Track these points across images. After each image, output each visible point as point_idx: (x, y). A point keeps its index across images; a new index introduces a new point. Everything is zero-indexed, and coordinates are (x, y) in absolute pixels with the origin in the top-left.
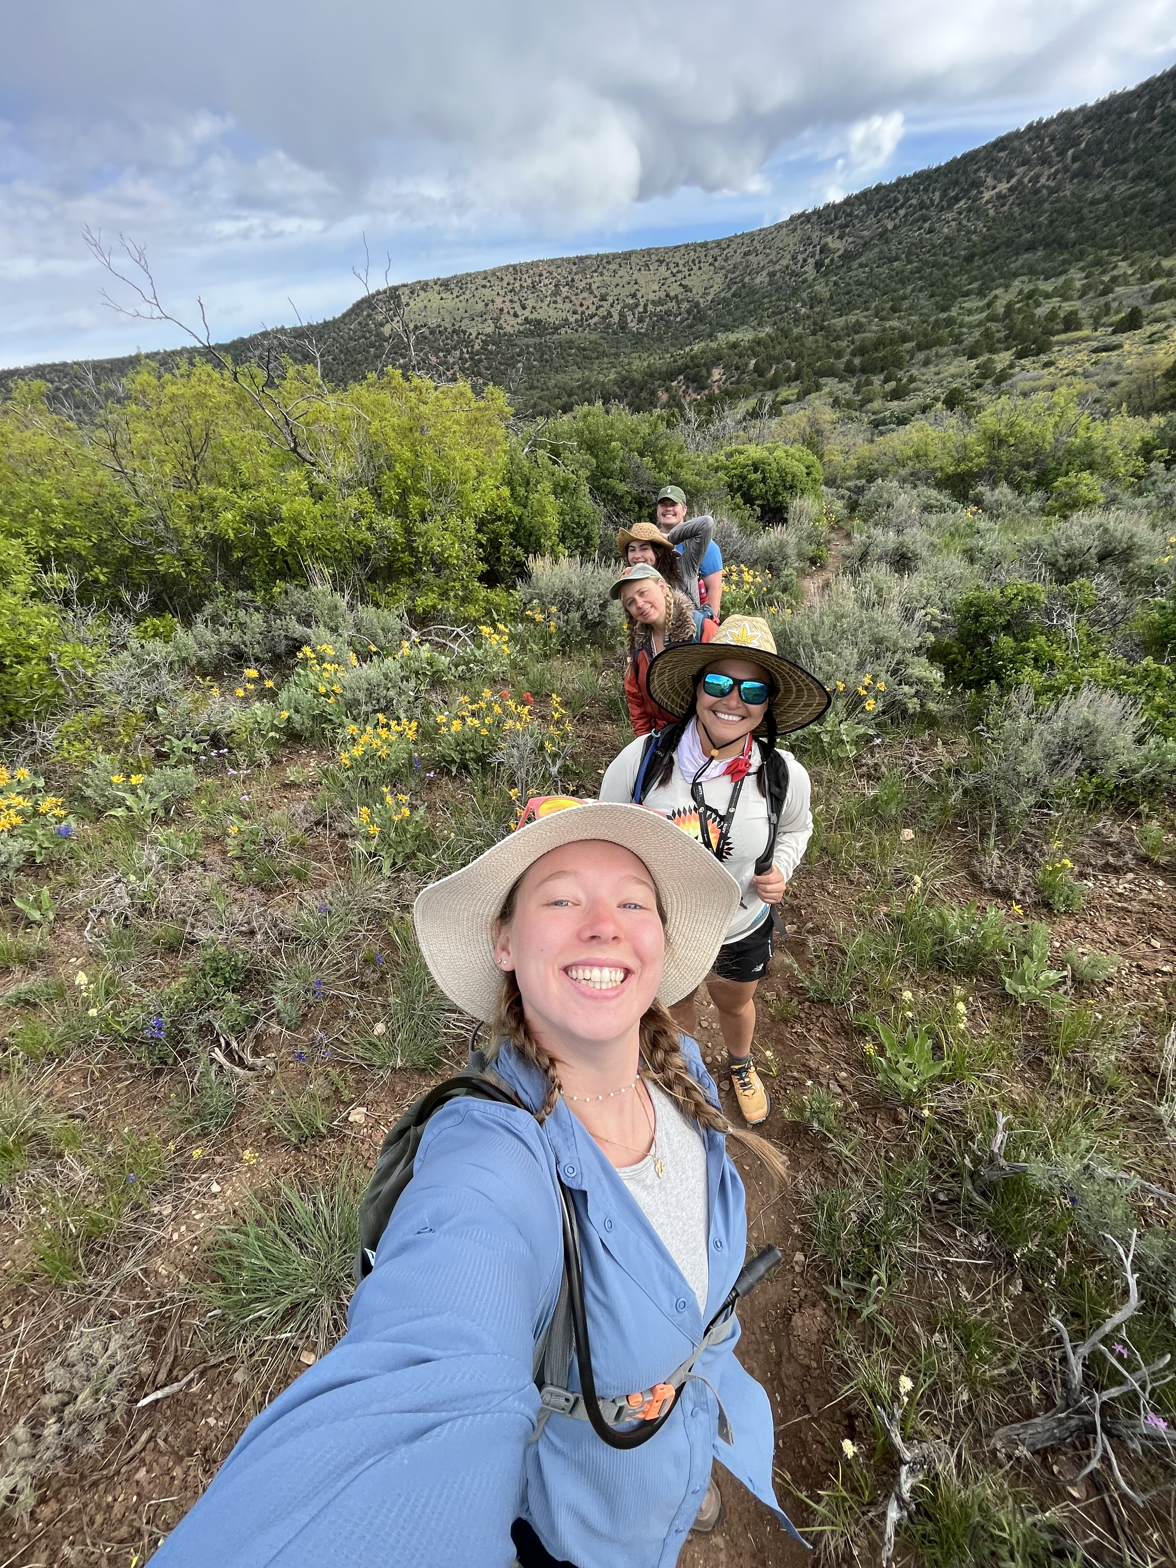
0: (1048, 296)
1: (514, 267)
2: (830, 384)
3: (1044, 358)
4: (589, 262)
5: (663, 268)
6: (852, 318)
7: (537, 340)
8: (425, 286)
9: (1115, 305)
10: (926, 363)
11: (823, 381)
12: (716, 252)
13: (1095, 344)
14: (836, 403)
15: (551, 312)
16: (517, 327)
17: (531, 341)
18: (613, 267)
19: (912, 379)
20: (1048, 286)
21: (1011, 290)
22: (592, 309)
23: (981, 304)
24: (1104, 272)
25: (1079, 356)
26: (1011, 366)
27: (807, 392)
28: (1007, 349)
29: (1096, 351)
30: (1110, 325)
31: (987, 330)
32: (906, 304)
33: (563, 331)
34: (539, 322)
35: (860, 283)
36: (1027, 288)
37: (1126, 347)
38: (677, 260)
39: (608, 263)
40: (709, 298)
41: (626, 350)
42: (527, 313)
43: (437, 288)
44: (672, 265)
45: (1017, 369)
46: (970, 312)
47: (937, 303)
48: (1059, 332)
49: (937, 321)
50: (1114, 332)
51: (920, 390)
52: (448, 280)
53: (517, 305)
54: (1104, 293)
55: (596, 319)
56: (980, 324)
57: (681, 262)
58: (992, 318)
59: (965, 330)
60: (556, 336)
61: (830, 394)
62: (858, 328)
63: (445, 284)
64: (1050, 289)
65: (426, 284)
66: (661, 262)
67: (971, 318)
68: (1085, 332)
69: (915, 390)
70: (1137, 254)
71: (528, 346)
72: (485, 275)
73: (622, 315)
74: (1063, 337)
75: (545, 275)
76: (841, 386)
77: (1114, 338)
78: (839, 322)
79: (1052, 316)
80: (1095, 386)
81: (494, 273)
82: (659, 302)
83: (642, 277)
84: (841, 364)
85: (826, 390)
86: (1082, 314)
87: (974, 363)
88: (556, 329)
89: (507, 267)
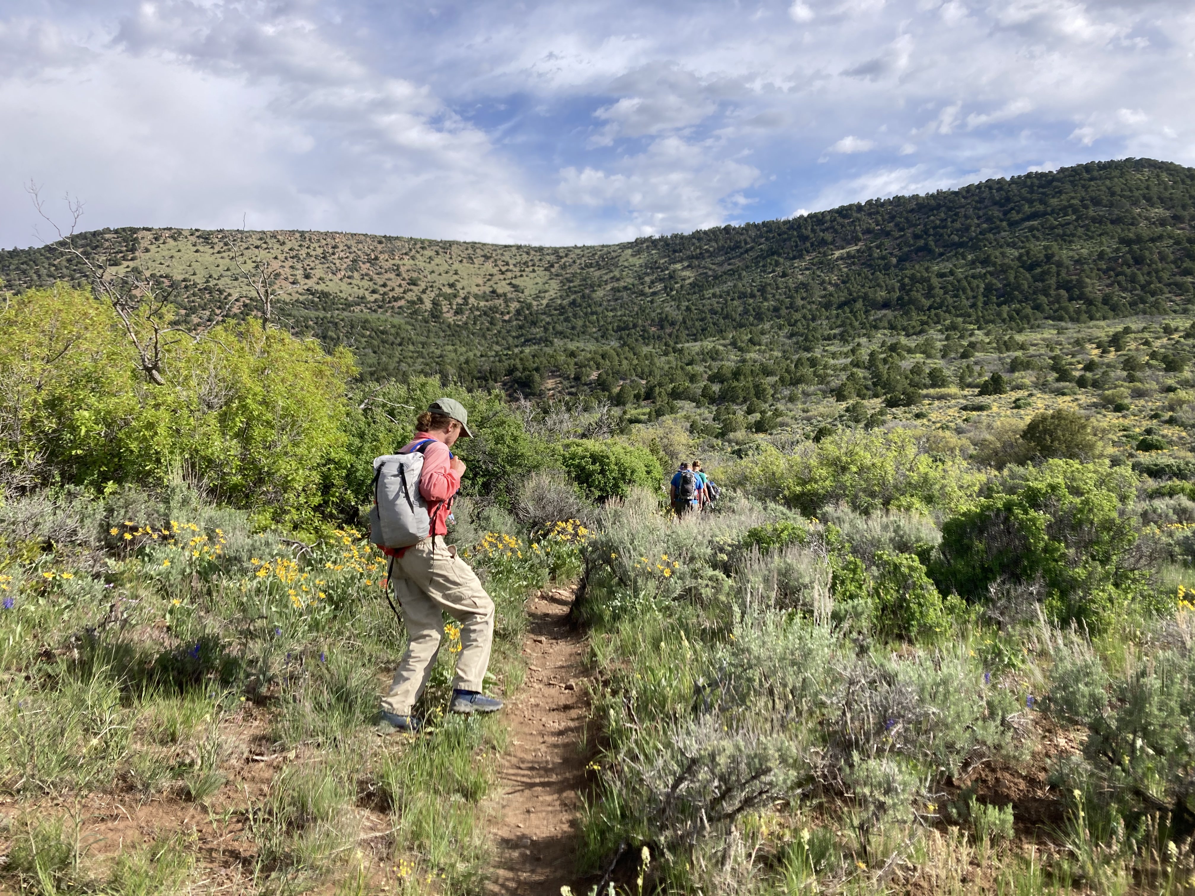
0: (910, 351)
1: (302, 234)
2: (687, 407)
3: (915, 409)
4: (399, 244)
5: (489, 265)
6: (708, 344)
7: (321, 314)
8: (176, 235)
9: (977, 368)
10: (792, 399)
11: (679, 403)
12: (553, 258)
13: (964, 402)
14: (692, 429)
15: (344, 286)
16: (295, 296)
17: (313, 314)
18: (428, 253)
19: (777, 413)
20: (911, 343)
21: (874, 340)
22: (398, 291)
23: (845, 350)
24: (962, 337)
25: (951, 412)
26: (882, 413)
27: (659, 413)
28: (876, 396)
29: (965, 408)
30: (977, 386)
31: (852, 374)
32: (765, 339)
33: (357, 309)
34: (325, 295)
35: (713, 312)
36: (890, 341)
37: (995, 409)
38: (507, 258)
39: (423, 248)
40: (545, 302)
41: (440, 341)
42: (311, 283)
43: (193, 239)
44: (500, 263)
45: (889, 417)
46: (834, 356)
47: (797, 343)
48: (926, 387)
49: (799, 359)
50: (981, 394)
51: (787, 425)
52: (211, 233)
53: (299, 273)
54: (965, 355)
55: (402, 303)
56: (844, 369)
57: (512, 262)
58: (856, 364)
59: (830, 372)
60: (346, 313)
61: (687, 418)
62: (714, 355)
63: (206, 237)
64: (913, 345)
65: (179, 232)
66: (487, 258)
67: (836, 362)
68: (953, 390)
69: (782, 425)
70: (991, 326)
71: (306, 319)
72: (263, 236)
73: (435, 303)
74: (932, 391)
75: (341, 247)
76: (698, 411)
77: (981, 398)
78: (695, 347)
79: (916, 370)
80: (968, 442)
81: (274, 235)
82: (484, 297)
83: (464, 268)
84: (697, 388)
85: (681, 413)
86: (946, 372)
87: (844, 405)
88: (348, 305)
89: (293, 232)
